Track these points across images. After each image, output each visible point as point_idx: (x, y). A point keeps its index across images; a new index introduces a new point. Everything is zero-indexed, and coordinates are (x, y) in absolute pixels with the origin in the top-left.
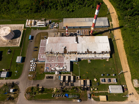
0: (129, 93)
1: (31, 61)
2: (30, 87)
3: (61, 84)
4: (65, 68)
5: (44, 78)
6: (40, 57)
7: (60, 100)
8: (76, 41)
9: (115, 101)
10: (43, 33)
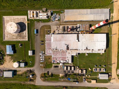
0: (112, 78)
1: (40, 54)
2: (43, 73)
3: (64, 72)
4: (67, 61)
5: (52, 67)
6: (47, 52)
7: (64, 82)
8: (77, 39)
9: (101, 83)
10: (46, 26)
